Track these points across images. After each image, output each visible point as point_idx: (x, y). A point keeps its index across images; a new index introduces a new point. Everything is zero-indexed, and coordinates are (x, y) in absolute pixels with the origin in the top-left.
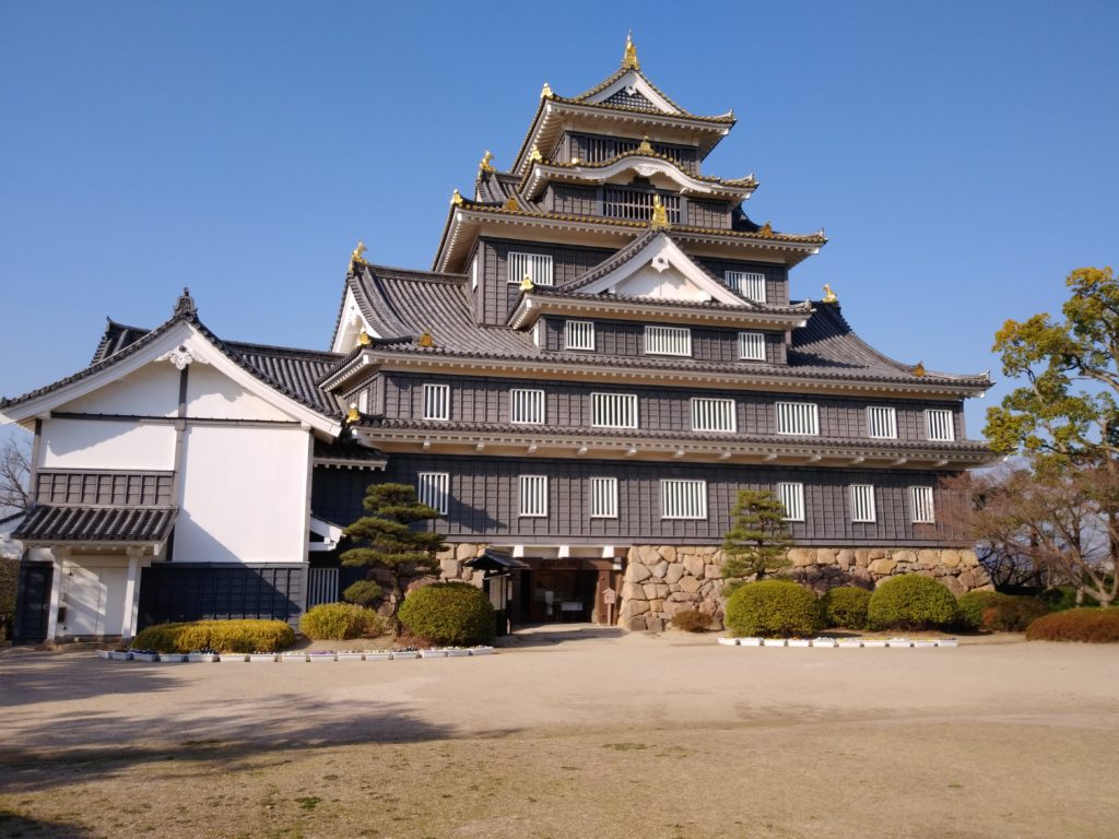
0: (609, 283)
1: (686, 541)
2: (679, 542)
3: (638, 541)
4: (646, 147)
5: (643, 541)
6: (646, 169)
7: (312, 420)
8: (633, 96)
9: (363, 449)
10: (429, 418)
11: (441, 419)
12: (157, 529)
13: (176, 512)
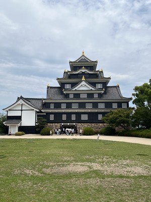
0: (76, 88)
4: (83, 68)
6: (83, 71)
7: (35, 109)
8: (84, 59)
9: (43, 112)
10: (51, 108)
11: (53, 108)
12: (19, 122)
13: (21, 120)
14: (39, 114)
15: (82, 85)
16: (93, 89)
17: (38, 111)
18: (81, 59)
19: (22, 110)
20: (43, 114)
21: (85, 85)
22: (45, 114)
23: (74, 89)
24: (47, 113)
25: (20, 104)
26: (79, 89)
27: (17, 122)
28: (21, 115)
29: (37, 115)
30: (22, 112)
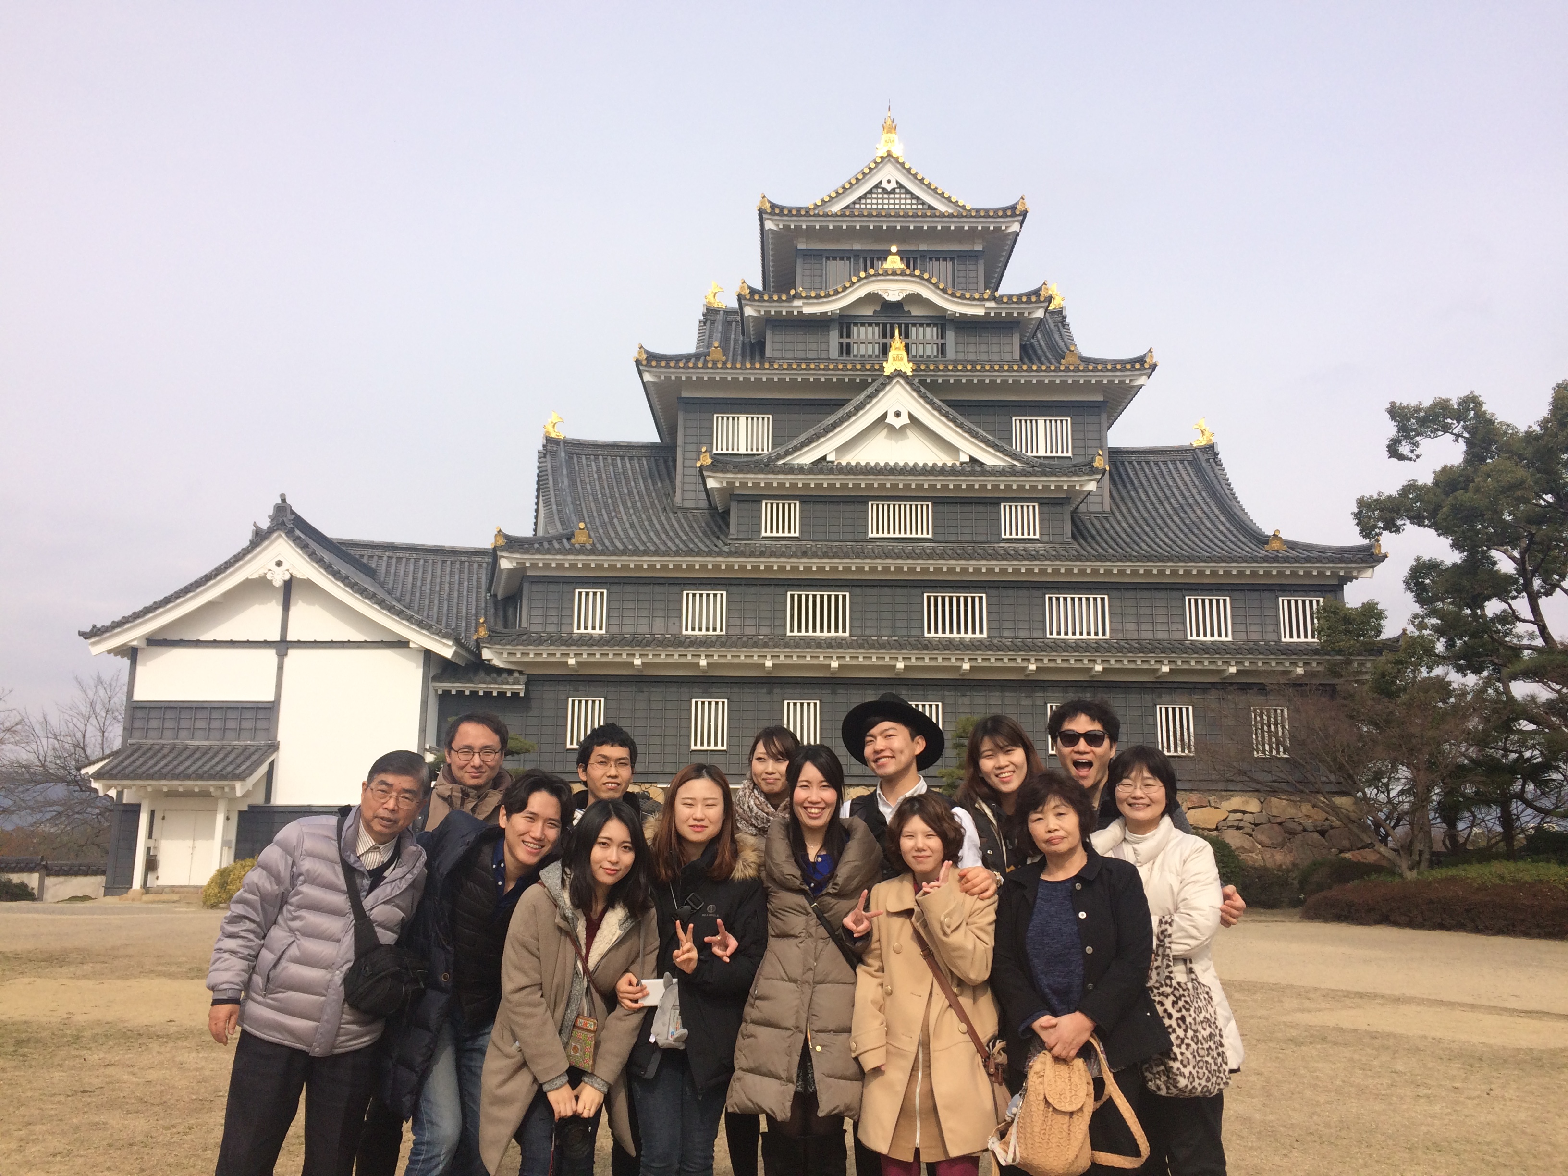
0: (828, 448)
4: (894, 262)
6: (893, 291)
7: (420, 639)
8: (893, 191)
9: (499, 671)
10: (582, 631)
11: (597, 631)
12: (244, 767)
13: (274, 747)
14: (454, 687)
15: (885, 415)
16: (991, 459)
17: (446, 650)
18: (870, 192)
19: (283, 646)
20: (495, 688)
21: (911, 416)
22: (520, 688)
23: (807, 457)
24: (532, 681)
25: (264, 583)
26: (854, 458)
27: (229, 759)
28: (272, 699)
29: (440, 692)
30: (280, 668)
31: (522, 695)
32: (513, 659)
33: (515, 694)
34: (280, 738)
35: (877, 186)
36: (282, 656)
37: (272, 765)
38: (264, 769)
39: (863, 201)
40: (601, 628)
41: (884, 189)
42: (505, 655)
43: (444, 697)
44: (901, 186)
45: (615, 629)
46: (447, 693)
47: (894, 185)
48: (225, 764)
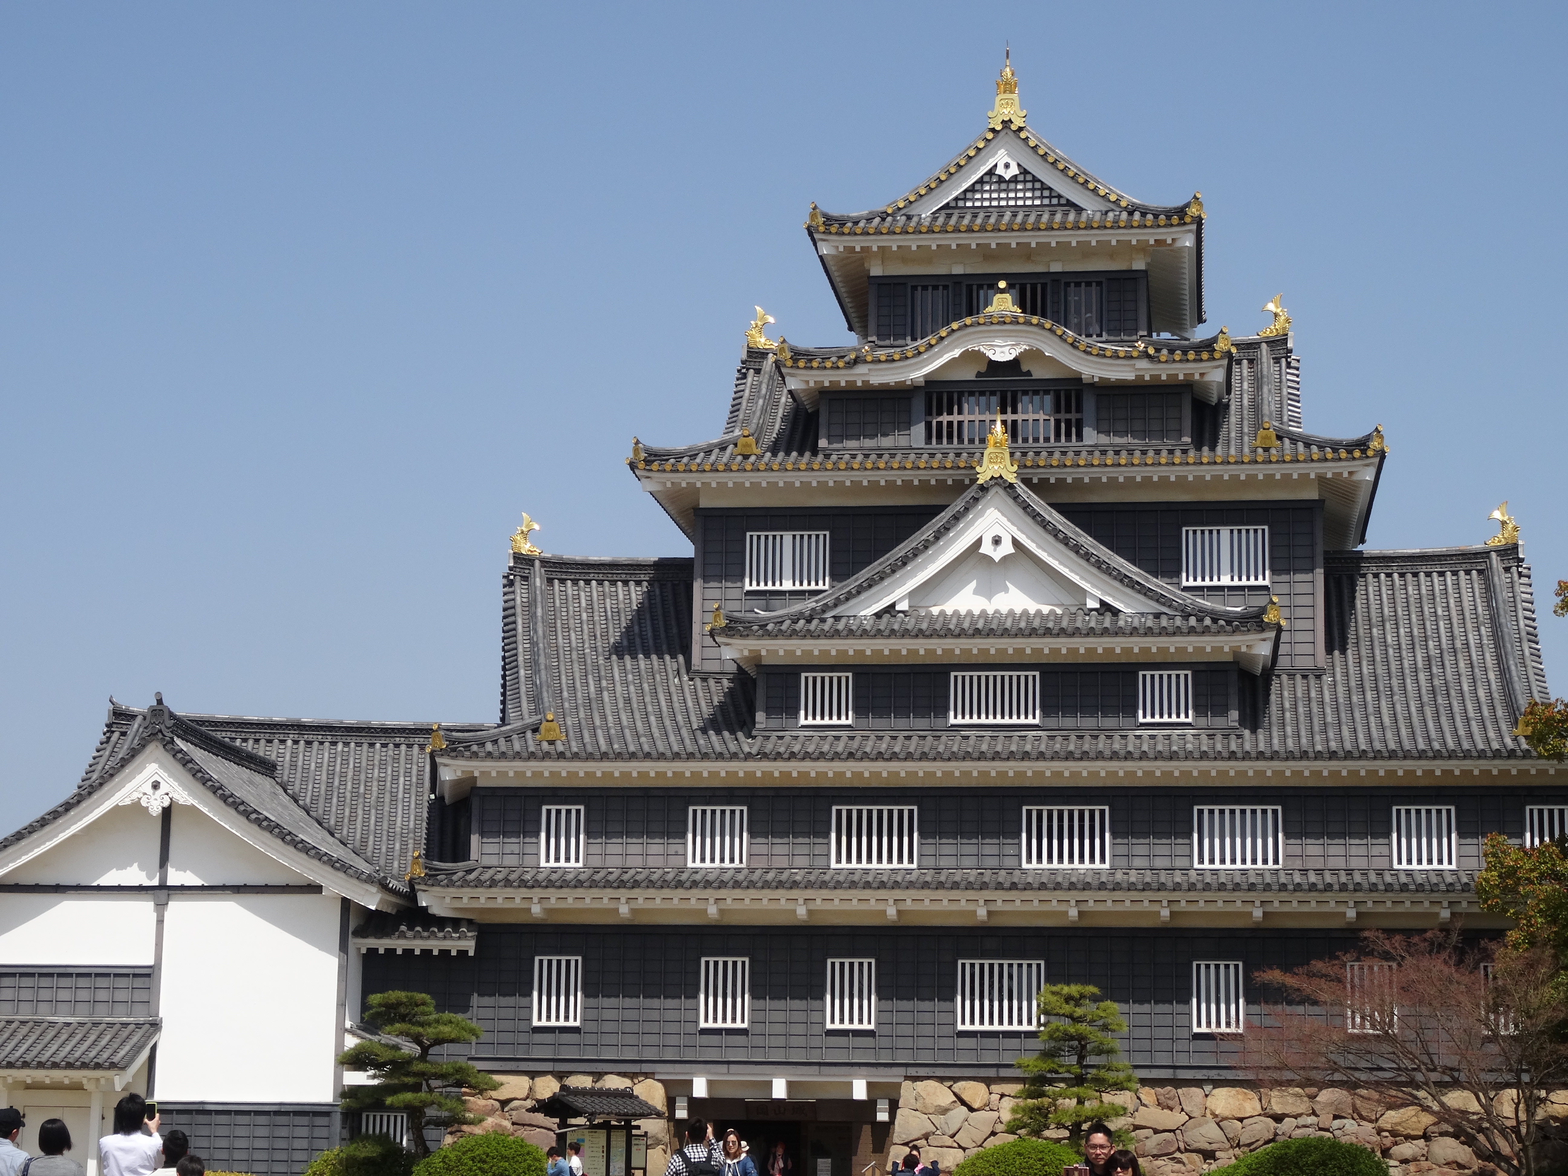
0: (896, 592)
1: (1004, 1073)
2: (992, 1073)
3: (912, 1072)
4: (1003, 302)
5: (922, 1072)
6: (1003, 347)
7: (335, 884)
8: (1014, 179)
9: (441, 922)
10: (552, 864)
11: (572, 863)
12: (122, 1053)
13: (156, 1026)
14: (382, 944)
15: (978, 543)
16: (1128, 604)
17: (372, 900)
18: (981, 181)
19: (162, 893)
20: (435, 945)
21: (1016, 543)
22: (469, 945)
23: (866, 607)
24: (485, 934)
25: (137, 809)
26: (936, 604)
27: (103, 1043)
28: (151, 962)
29: (364, 951)
30: (160, 922)
31: (471, 953)
32: (458, 904)
33: (462, 953)
34: (164, 1013)
35: (991, 172)
36: (161, 907)
37: (154, 1049)
38: (145, 1054)
39: (969, 195)
40: (577, 860)
41: (1000, 176)
42: (448, 900)
43: (370, 957)
44: (1025, 172)
45: (596, 862)
46: (372, 951)
47: (1014, 170)
48: (98, 1048)
